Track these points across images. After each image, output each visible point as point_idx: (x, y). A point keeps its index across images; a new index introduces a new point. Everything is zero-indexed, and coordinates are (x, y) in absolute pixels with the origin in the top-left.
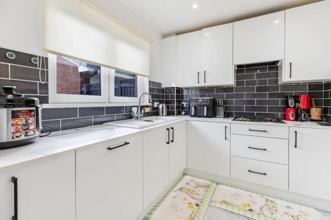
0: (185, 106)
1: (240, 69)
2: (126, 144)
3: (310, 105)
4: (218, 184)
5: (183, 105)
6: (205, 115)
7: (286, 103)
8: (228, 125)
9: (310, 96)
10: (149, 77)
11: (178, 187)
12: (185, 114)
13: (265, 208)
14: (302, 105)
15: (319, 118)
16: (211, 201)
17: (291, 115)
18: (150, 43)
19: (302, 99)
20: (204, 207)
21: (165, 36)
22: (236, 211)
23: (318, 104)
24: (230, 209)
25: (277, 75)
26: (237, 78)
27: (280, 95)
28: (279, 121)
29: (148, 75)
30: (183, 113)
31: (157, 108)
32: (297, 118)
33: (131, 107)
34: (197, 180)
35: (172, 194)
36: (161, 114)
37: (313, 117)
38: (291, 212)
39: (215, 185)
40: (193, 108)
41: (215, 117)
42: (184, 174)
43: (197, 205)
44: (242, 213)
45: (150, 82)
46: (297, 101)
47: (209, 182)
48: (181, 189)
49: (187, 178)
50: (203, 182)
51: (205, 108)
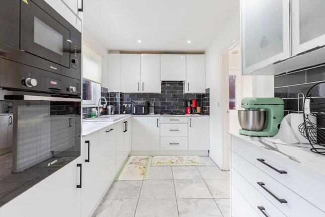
0: (126, 107)
1: (164, 83)
2: (111, 129)
3: (196, 105)
4: (153, 156)
5: (124, 106)
6: (143, 112)
7: (186, 104)
8: (159, 118)
9: (197, 100)
10: (101, 84)
11: (129, 162)
12: (126, 113)
13: (178, 161)
14: (193, 105)
15: (200, 112)
16: (151, 164)
17: (189, 111)
18: (102, 57)
19: (193, 102)
20: (148, 167)
21: (110, 52)
22: (165, 165)
23: (200, 105)
24: (162, 165)
25: (182, 88)
26: (162, 88)
27: (184, 100)
28: (184, 114)
29: (100, 82)
30: (124, 112)
31: (106, 109)
32: (191, 113)
33: (91, 108)
34: (140, 157)
35: (126, 167)
36: (110, 113)
37: (198, 112)
38: (189, 159)
39: (151, 157)
40: (135, 108)
41: (149, 114)
42: (129, 156)
43: (144, 167)
44: (168, 165)
45: (102, 88)
46: (191, 103)
47: (147, 157)
48: (131, 163)
49: (132, 158)
50: (143, 157)
51: (143, 108)
